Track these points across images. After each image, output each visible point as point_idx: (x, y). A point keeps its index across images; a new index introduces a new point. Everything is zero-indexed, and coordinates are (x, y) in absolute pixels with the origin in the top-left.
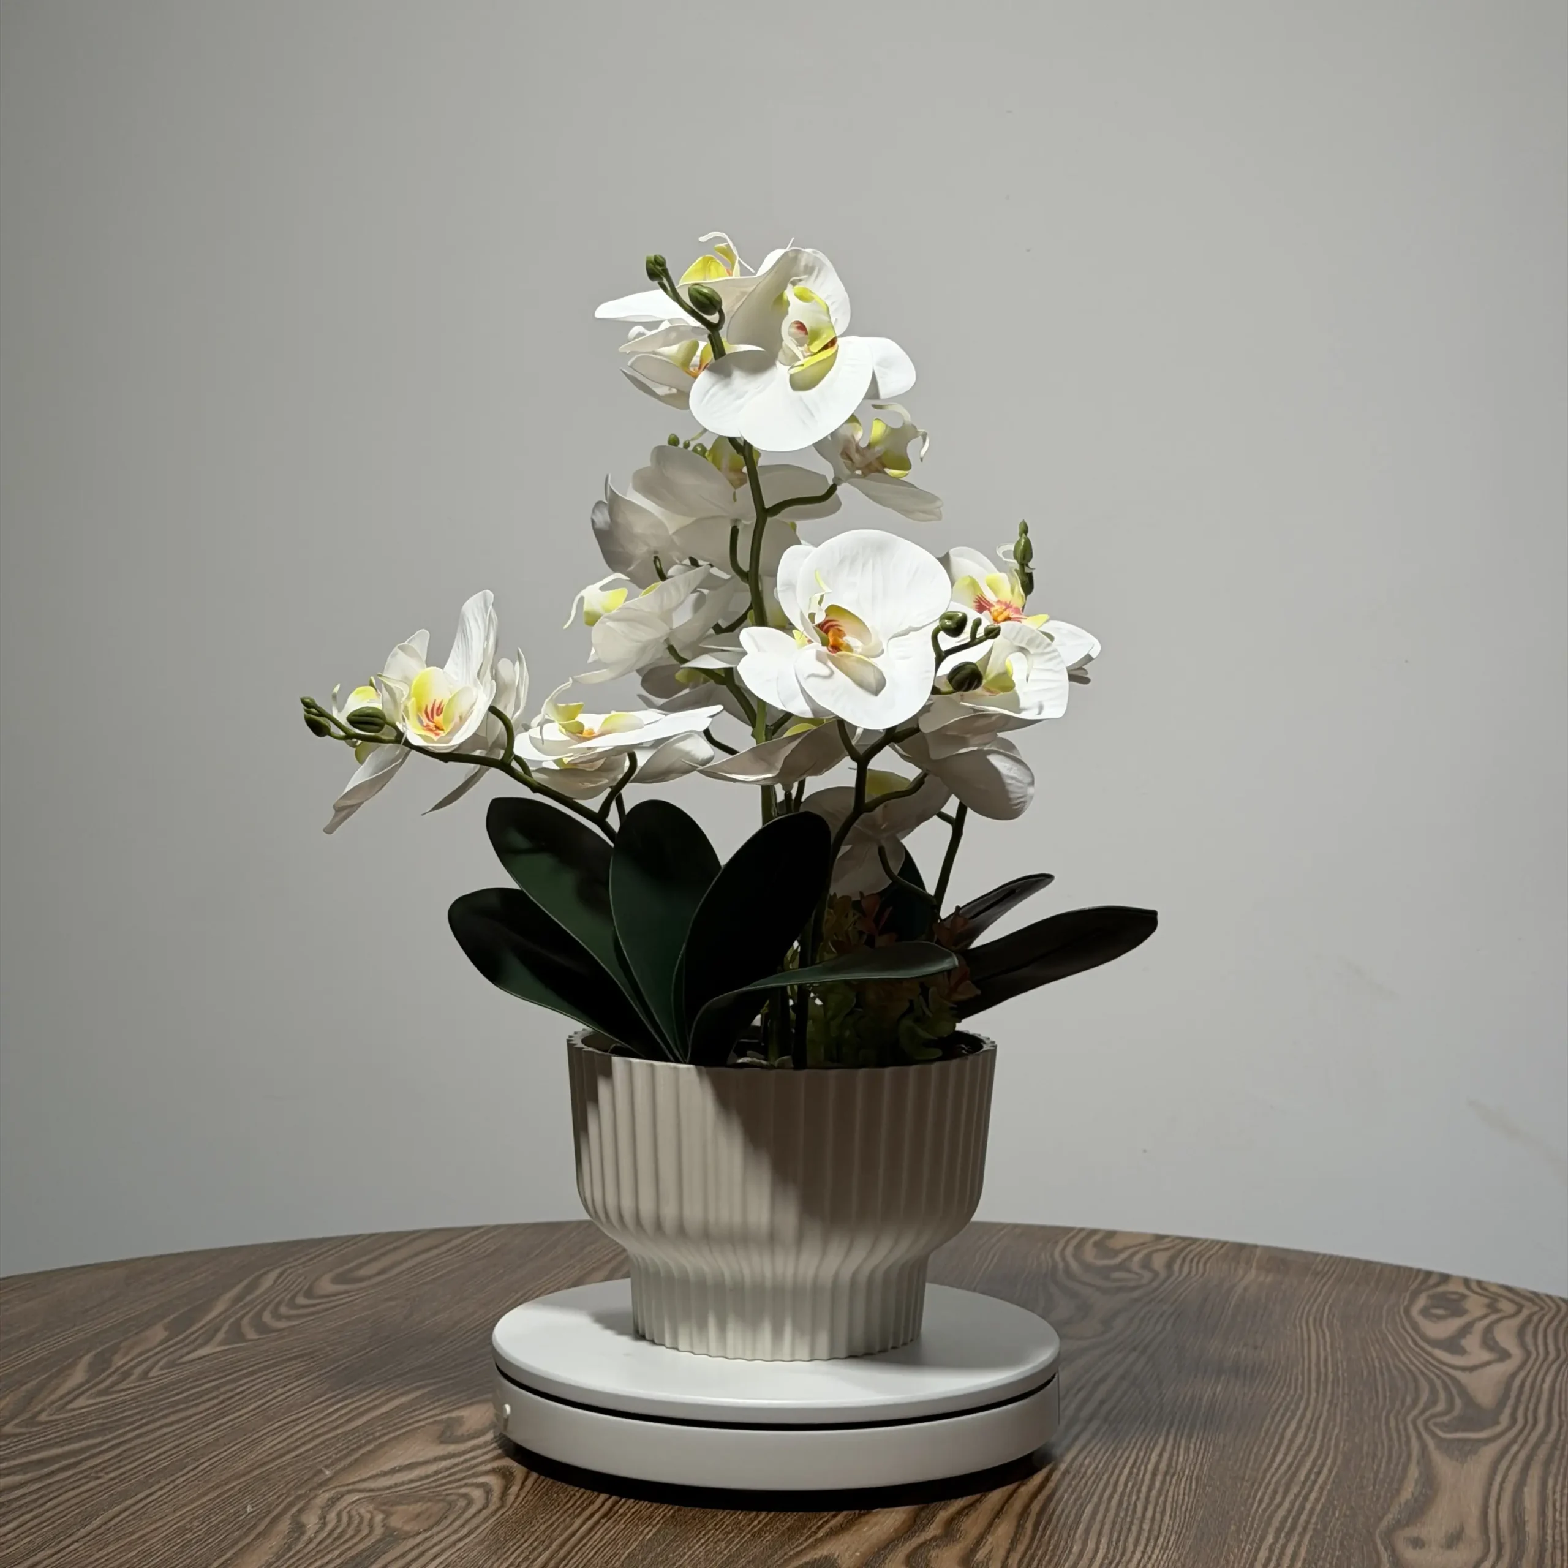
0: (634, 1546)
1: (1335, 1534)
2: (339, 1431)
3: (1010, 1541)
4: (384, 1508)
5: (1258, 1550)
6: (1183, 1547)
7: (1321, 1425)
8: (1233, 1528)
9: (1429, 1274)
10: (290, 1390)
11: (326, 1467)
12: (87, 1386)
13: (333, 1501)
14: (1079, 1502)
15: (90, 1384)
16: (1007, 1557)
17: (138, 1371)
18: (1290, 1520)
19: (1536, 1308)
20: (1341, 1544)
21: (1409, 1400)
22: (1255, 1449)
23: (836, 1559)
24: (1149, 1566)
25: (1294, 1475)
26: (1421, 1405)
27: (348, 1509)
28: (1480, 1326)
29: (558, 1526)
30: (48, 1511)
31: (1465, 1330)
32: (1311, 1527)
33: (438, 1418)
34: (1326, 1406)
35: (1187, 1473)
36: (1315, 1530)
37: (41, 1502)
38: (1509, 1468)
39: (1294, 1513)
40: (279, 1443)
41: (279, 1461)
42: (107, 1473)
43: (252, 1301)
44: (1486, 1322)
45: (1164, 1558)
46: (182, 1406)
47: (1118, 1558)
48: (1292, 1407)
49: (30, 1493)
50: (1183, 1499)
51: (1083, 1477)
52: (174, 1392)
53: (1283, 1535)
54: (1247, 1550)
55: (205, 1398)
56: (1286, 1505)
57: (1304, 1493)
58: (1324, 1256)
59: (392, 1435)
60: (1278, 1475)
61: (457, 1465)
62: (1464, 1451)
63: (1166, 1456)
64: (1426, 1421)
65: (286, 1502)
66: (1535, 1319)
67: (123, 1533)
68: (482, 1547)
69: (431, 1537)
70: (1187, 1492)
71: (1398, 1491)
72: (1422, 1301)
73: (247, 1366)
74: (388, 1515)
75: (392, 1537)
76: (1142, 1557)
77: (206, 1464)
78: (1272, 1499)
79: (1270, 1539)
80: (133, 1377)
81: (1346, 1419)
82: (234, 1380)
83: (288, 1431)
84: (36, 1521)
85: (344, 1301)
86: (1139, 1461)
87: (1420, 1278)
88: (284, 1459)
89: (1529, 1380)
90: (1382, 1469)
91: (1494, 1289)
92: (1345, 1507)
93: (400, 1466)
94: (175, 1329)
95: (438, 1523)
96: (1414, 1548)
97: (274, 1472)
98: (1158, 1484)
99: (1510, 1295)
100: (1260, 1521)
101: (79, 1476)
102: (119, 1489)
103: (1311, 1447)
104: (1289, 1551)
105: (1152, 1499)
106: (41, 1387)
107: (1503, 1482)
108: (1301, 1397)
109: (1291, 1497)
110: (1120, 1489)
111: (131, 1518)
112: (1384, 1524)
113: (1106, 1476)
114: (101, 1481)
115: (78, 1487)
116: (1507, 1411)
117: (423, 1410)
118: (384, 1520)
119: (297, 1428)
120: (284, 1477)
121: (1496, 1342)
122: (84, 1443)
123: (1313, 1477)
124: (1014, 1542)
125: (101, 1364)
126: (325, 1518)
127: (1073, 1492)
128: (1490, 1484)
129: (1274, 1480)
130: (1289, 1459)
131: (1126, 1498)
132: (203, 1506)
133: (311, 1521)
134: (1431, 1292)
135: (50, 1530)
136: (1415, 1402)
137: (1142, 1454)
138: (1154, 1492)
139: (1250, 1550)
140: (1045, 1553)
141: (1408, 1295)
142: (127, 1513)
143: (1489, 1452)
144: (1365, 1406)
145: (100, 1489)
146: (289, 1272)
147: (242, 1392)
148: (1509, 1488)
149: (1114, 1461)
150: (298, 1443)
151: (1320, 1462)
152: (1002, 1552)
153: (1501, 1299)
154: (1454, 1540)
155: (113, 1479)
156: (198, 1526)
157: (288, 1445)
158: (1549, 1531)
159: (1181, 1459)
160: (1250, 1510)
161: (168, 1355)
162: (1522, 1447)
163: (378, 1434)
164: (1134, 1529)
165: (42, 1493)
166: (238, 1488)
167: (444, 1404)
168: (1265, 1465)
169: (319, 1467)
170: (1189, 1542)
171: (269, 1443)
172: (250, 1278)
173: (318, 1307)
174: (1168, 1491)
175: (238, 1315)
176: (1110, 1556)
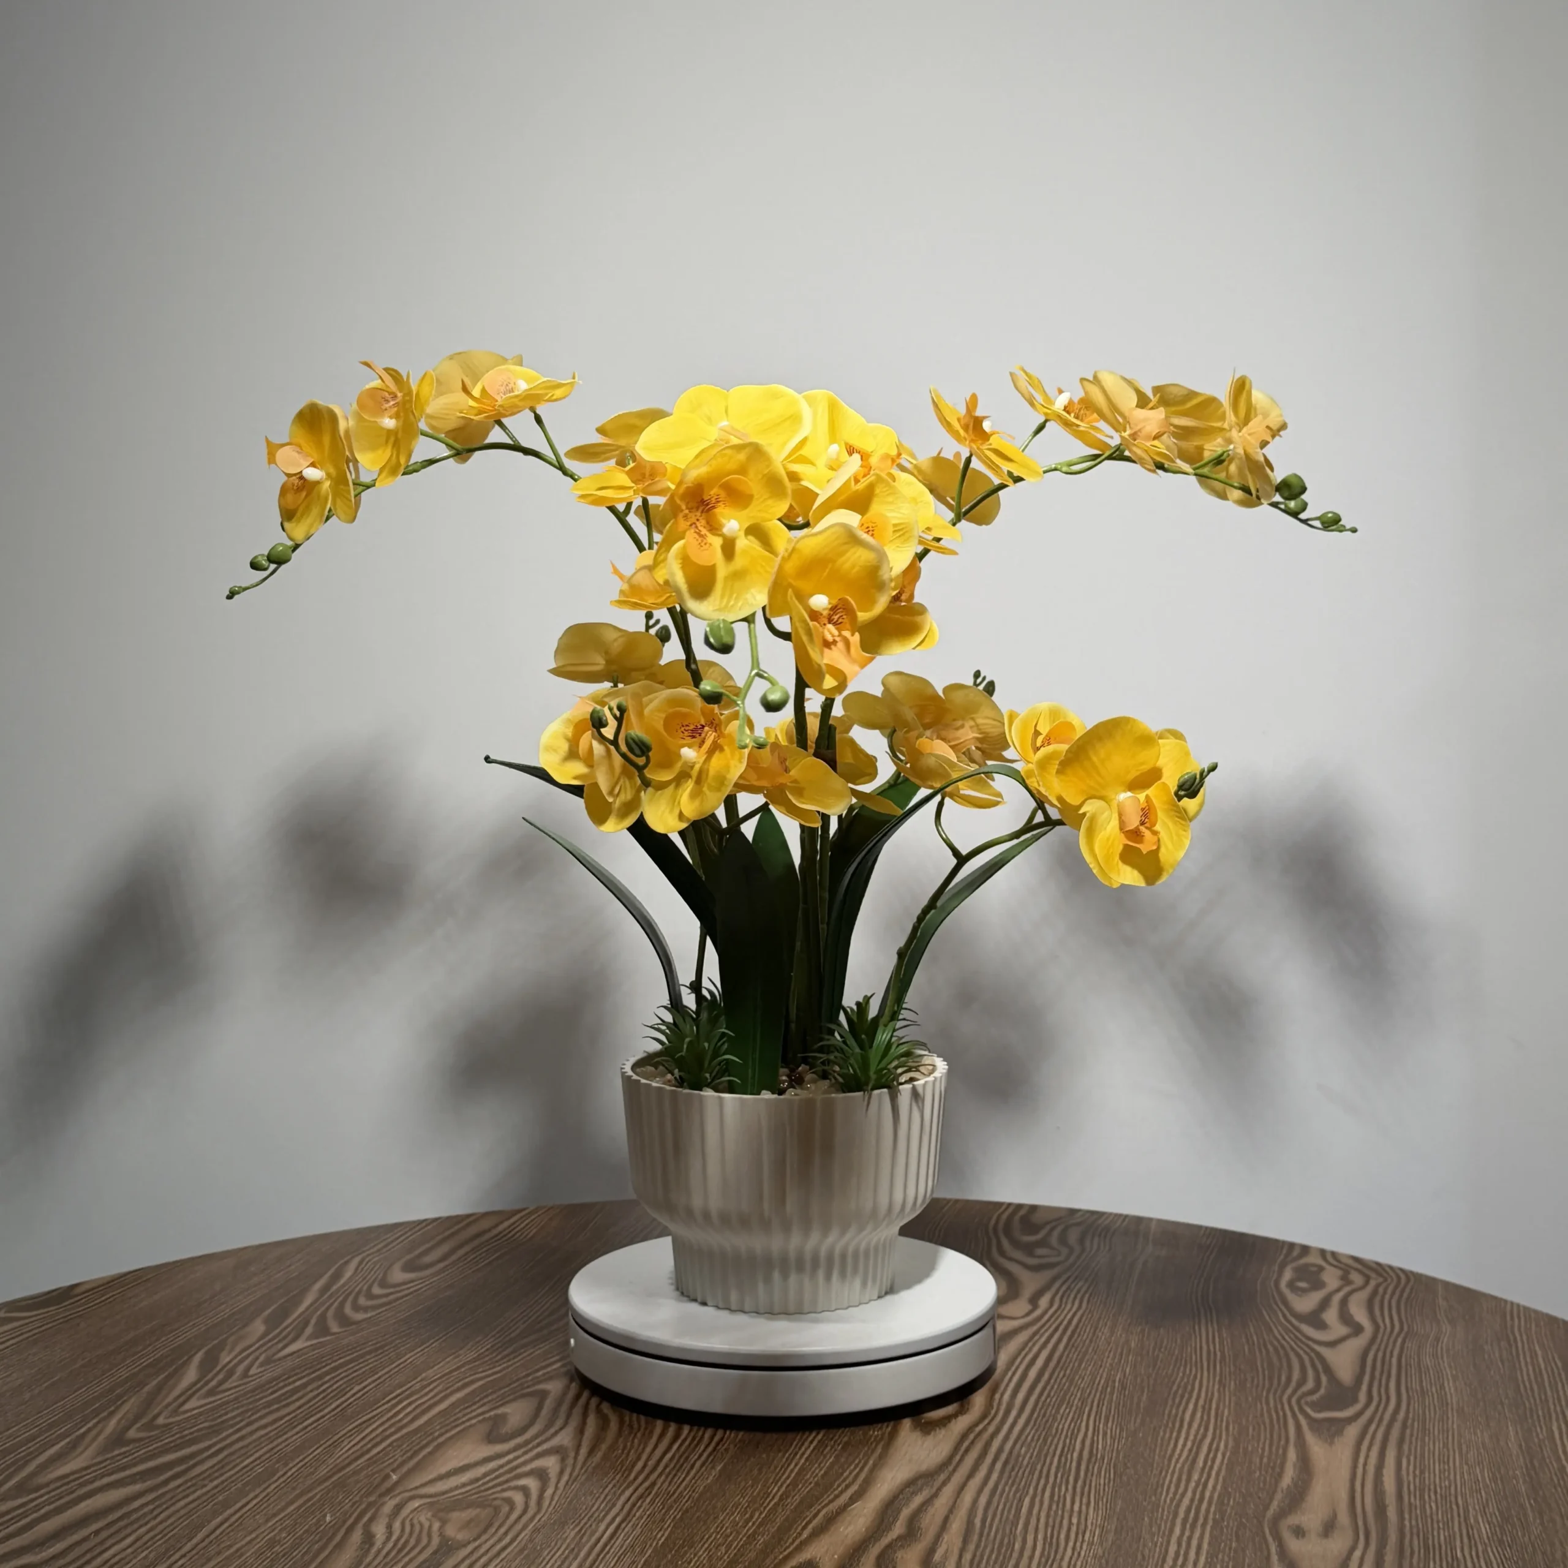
0: (650, 1551)
1: (1231, 1524)
2: (405, 1431)
3: (961, 1539)
4: (441, 1514)
5: (1168, 1542)
6: (1107, 1540)
7: (1214, 1406)
8: (1146, 1519)
9: (1292, 1245)
10: (365, 1387)
11: (394, 1471)
12: (198, 1386)
13: (399, 1508)
14: (1018, 1495)
15: (202, 1383)
16: (960, 1557)
17: (240, 1369)
18: (1193, 1511)
19: (1381, 1280)
20: (1237, 1533)
21: (1283, 1378)
22: (1161, 1433)
23: (818, 1563)
24: (1079, 1563)
25: (1194, 1461)
26: (1293, 1384)
27: (411, 1516)
28: (1337, 1298)
29: (585, 1532)
30: (161, 1523)
31: (1324, 1304)
32: (1211, 1516)
33: (487, 1415)
34: (1217, 1387)
35: (1106, 1461)
36: (1214, 1520)
37: (155, 1513)
38: (1369, 1449)
39: (1196, 1502)
40: (354, 1446)
41: (352, 1467)
42: (211, 1481)
43: (338, 1290)
44: (1341, 1294)
45: (1091, 1554)
46: (276, 1406)
47: (1052, 1557)
48: (1189, 1387)
49: (147, 1504)
50: (1104, 1490)
51: (1020, 1468)
52: (270, 1391)
53: (1188, 1526)
54: (1159, 1544)
55: (294, 1398)
56: (1189, 1494)
57: (1203, 1480)
58: (1207, 1228)
59: (448, 1435)
60: (1181, 1460)
61: (502, 1466)
62: (1331, 1430)
63: (1088, 1442)
64: (1298, 1402)
65: (359, 1510)
66: (1381, 1290)
67: (222, 1546)
68: (522, 1557)
69: (479, 1546)
70: (1107, 1481)
71: (1280, 1475)
72: (1288, 1275)
73: (329, 1362)
74: (444, 1522)
75: (447, 1547)
76: (1073, 1554)
77: (294, 1470)
78: (1178, 1486)
79: (1177, 1531)
80: (238, 1374)
81: (1233, 1399)
82: (320, 1378)
83: (362, 1431)
84: (152, 1534)
85: (412, 1290)
86: (1066, 1449)
87: (1284, 1251)
88: (359, 1462)
89: (1380, 1354)
90: (1266, 1453)
91: (1344, 1260)
92: (1237, 1495)
93: (455, 1469)
94: (273, 1322)
95: (485, 1531)
96: (1298, 1538)
97: (349, 1478)
98: (1082, 1474)
99: (1359, 1267)
100: (1169, 1512)
101: (189, 1484)
102: (220, 1498)
103: (1206, 1429)
104: (1194, 1543)
105: (1078, 1490)
106: (159, 1388)
107: (1365, 1464)
108: (1195, 1377)
109: (1193, 1484)
110: (1051, 1480)
111: (230, 1529)
112: (1270, 1513)
113: (1039, 1467)
114: (205, 1490)
115: (187, 1496)
116: (1364, 1387)
117: (474, 1407)
118: (441, 1528)
119: (370, 1429)
120: (357, 1482)
121: (1351, 1316)
122: (194, 1448)
123: (1209, 1463)
124: (965, 1541)
125: (209, 1363)
126: (391, 1527)
127: (1013, 1485)
128: (1355, 1467)
129: (1179, 1466)
130: (1189, 1444)
131: (1057, 1490)
132: (290, 1515)
133: (379, 1530)
134: (1294, 1265)
135: (161, 1544)
136: (1289, 1379)
137: (1068, 1441)
138: (1080, 1483)
139: (1162, 1544)
140: (992, 1551)
141: (1276, 1268)
142: (226, 1525)
143: (1352, 1432)
144: (1248, 1385)
145: (205, 1498)
146: (367, 1259)
147: (324, 1391)
148: (1371, 1469)
149: (1046, 1448)
150: (369, 1446)
151: (1214, 1446)
152: (956, 1552)
153: (1353, 1272)
154: (1329, 1528)
155: (216, 1487)
156: (285, 1538)
157: (362, 1447)
158: (1407, 1516)
159: (1100, 1446)
160: (1160, 1501)
161: (265, 1351)
162: (1378, 1426)
163: (437, 1434)
164: (1065, 1522)
165: (157, 1504)
166: (318, 1497)
167: (492, 1400)
168: (1169, 1452)
169: (388, 1470)
170: (1111, 1537)
171: (346, 1445)
172: (336, 1266)
173: (391, 1297)
174: (1091, 1481)
175: (323, 1309)
176: (1046, 1553)
